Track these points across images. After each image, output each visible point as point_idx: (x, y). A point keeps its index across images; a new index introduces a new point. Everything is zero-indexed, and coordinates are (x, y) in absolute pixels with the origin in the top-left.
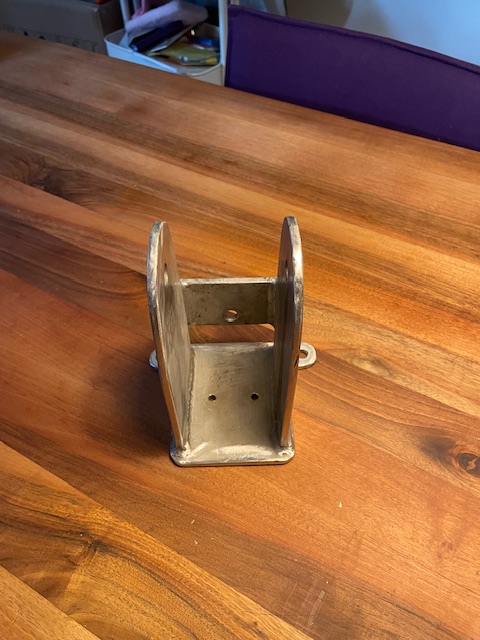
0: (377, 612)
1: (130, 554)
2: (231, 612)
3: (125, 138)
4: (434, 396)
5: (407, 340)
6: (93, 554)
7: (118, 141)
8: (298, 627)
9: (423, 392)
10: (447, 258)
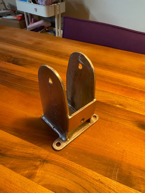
0: (136, 173)
1: (56, 163)
2: (91, 177)
3: (36, 50)
4: (138, 113)
5: (127, 99)
6: (43, 164)
7: (34, 51)
8: (113, 179)
9: (135, 112)
10: (133, 78)
